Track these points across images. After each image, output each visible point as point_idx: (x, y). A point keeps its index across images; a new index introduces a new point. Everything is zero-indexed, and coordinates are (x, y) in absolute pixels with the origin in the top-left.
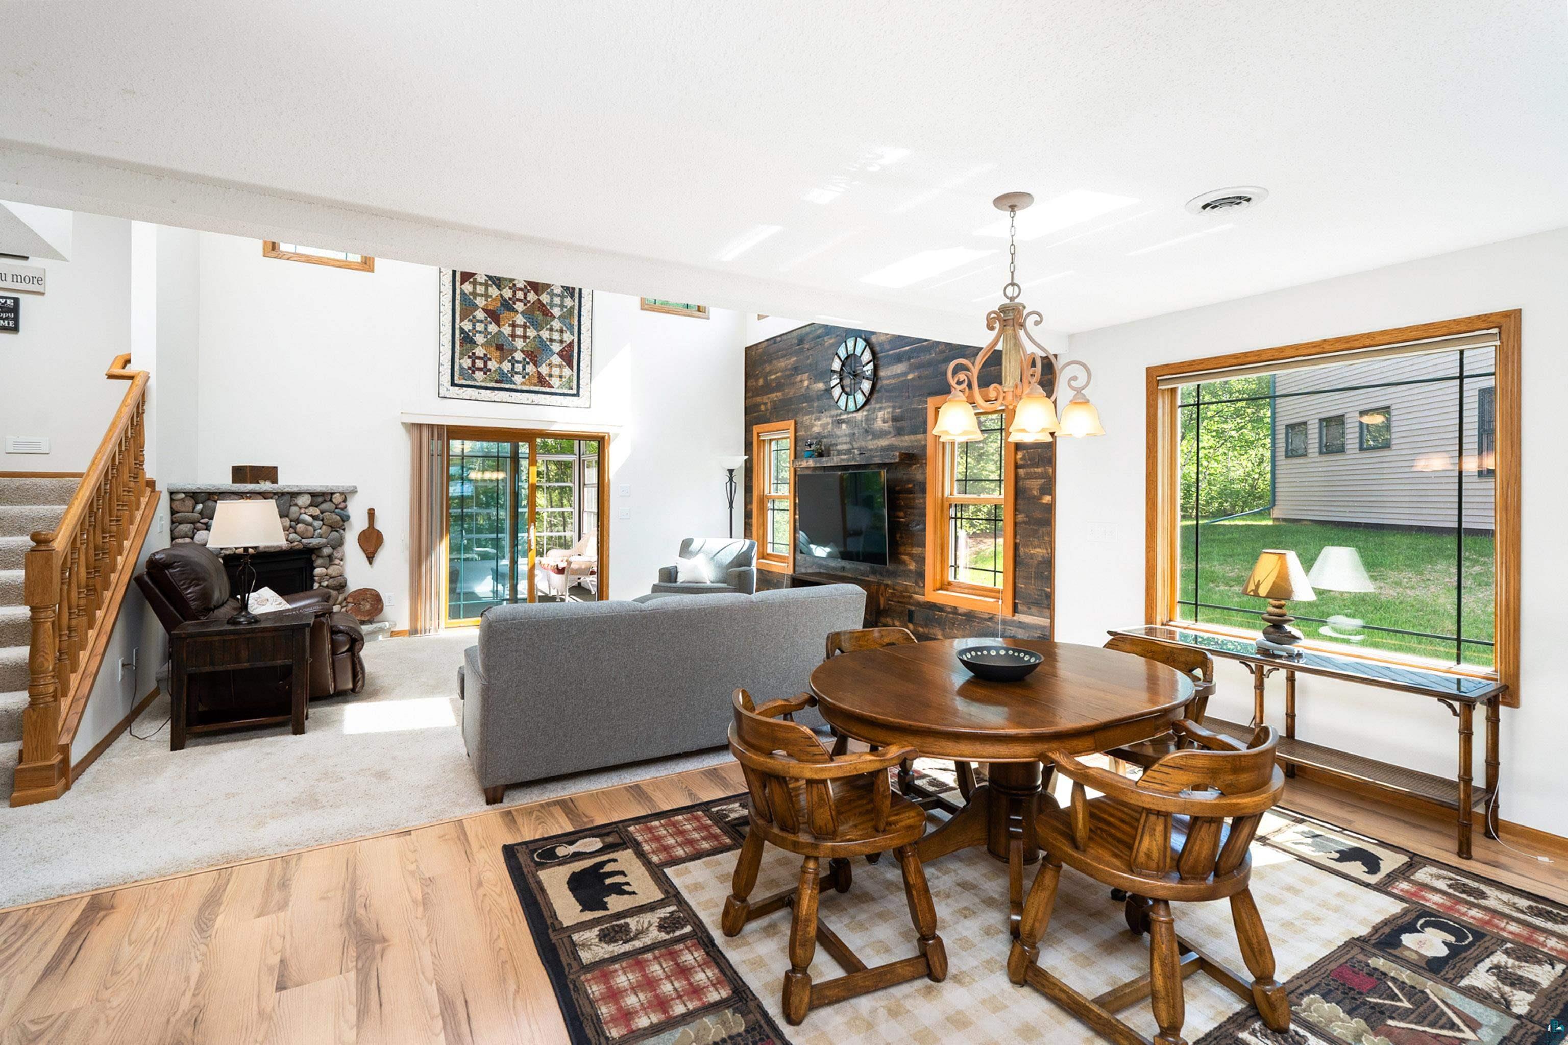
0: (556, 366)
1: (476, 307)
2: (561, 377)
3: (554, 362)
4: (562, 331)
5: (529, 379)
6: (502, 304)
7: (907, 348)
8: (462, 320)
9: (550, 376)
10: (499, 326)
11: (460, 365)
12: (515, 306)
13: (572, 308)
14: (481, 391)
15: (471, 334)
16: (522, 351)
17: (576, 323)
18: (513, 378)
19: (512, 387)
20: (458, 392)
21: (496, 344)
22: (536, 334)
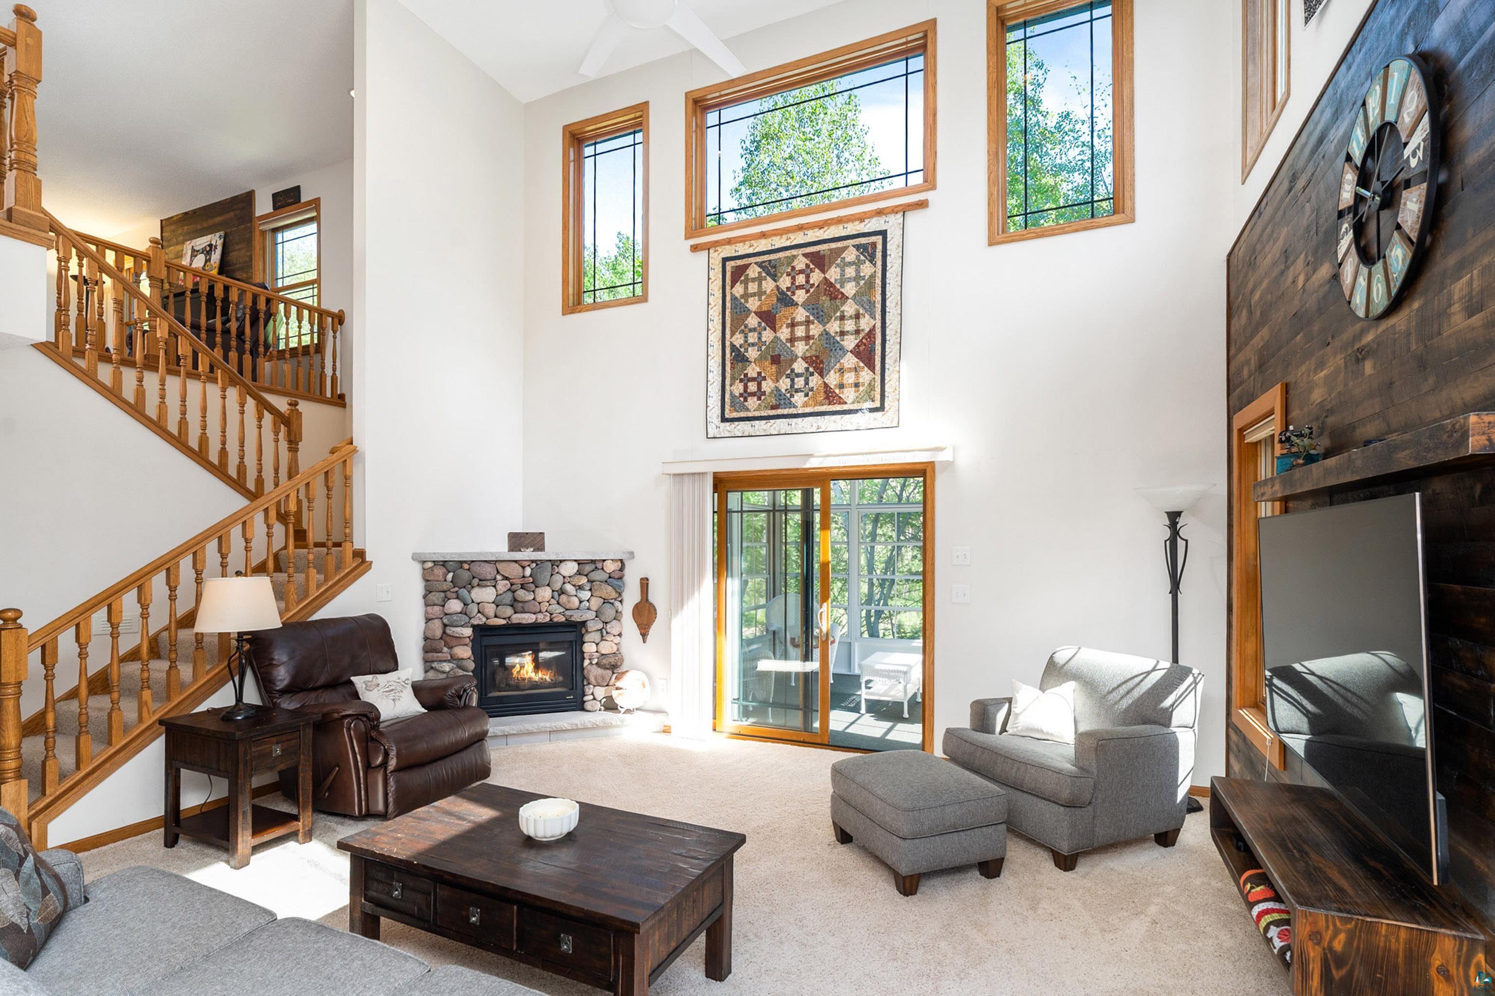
0: (850, 370)
2: (857, 385)
3: (847, 366)
4: (857, 316)
5: (814, 398)
6: (778, 300)
8: (734, 334)
9: (841, 386)
10: (775, 331)
11: (732, 394)
12: (795, 298)
14: (753, 422)
15: (743, 350)
16: (805, 359)
17: (878, 298)
18: (792, 399)
19: (793, 411)
20: (728, 428)
21: (772, 356)
22: (822, 329)
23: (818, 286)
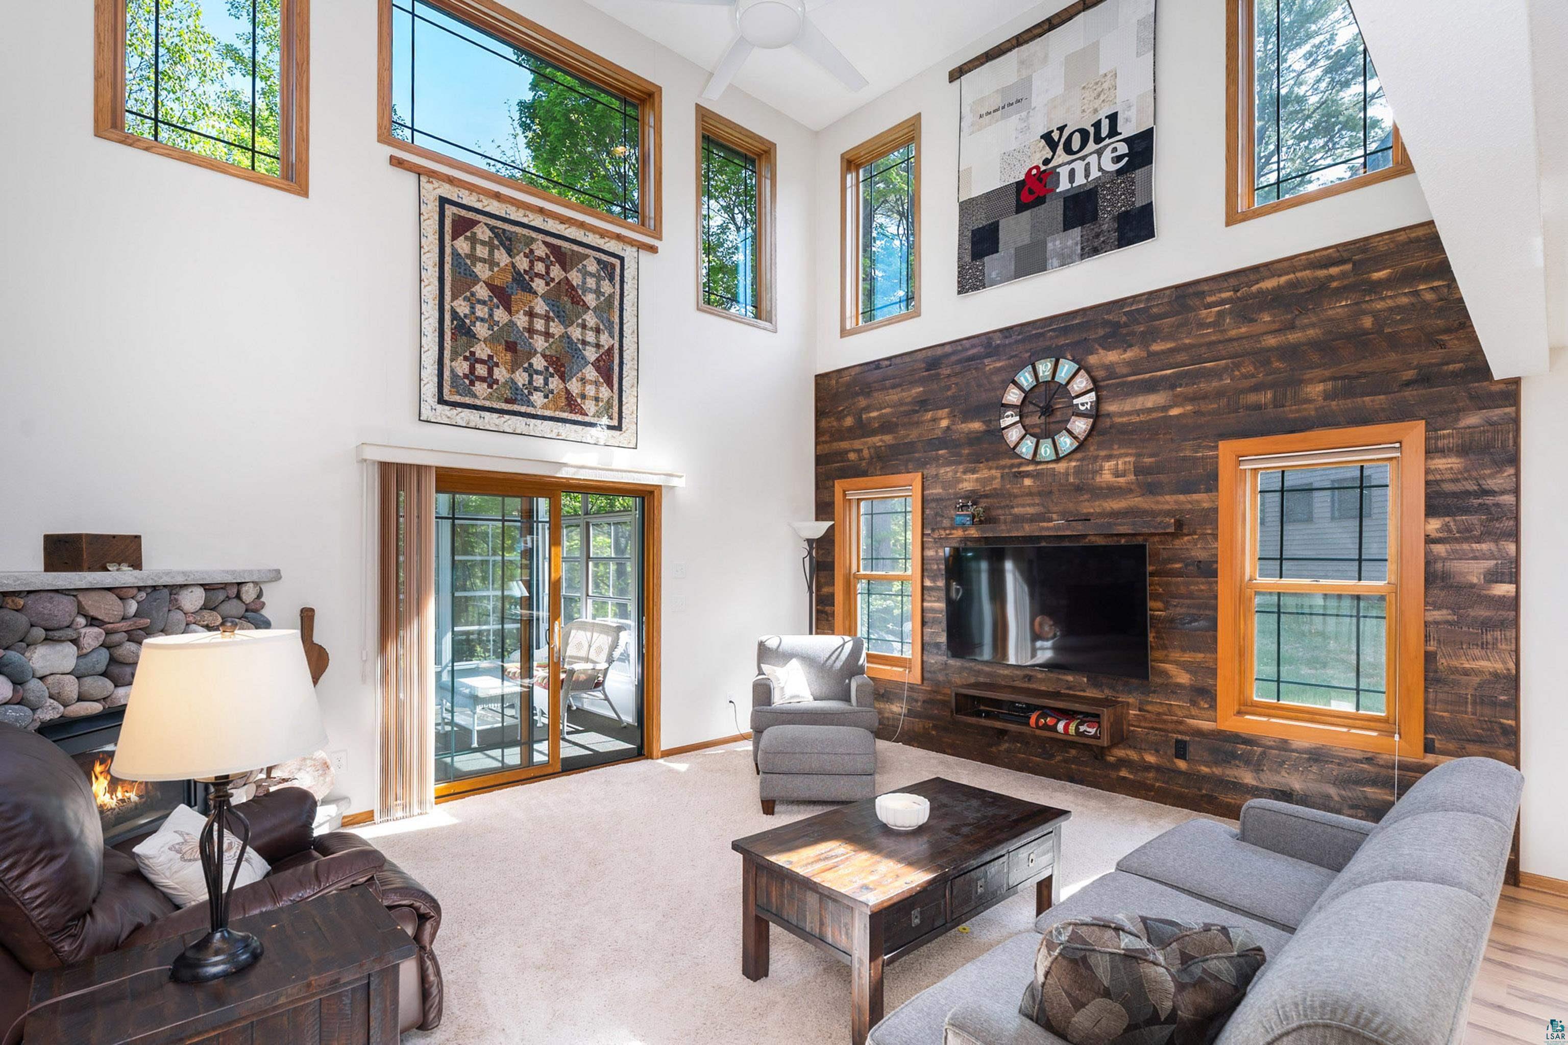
0: (591, 383)
1: (476, 280)
2: (597, 399)
3: (588, 377)
4: (597, 330)
5: (555, 401)
6: (514, 279)
7: (1169, 372)
8: (454, 297)
9: (583, 397)
10: (510, 312)
11: (452, 371)
12: (534, 285)
13: (611, 296)
14: (483, 414)
15: (467, 321)
16: (544, 356)
17: (617, 320)
18: (531, 397)
19: (530, 410)
20: (449, 414)
21: (506, 342)
22: (564, 331)
23: (559, 283)
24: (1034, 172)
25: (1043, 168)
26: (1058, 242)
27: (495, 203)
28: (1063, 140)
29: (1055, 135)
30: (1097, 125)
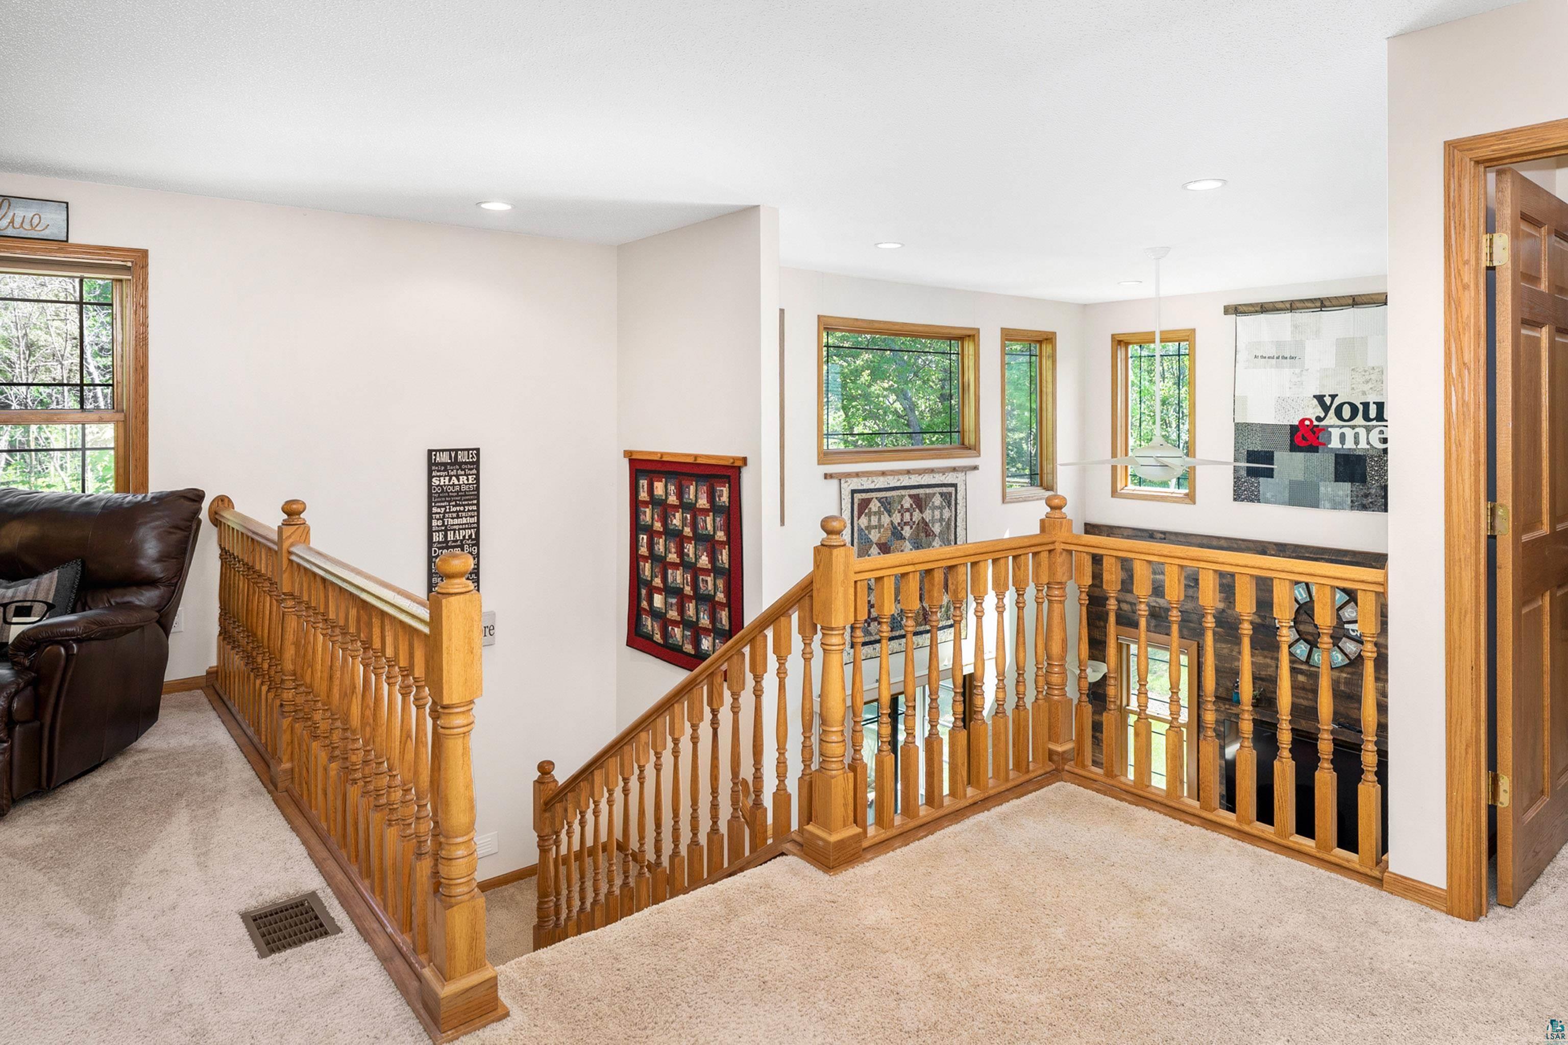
1: (871, 543)
12: (903, 532)
13: (950, 519)
23: (918, 524)
24: (1307, 423)
25: (1316, 423)
26: (1329, 489)
27: (882, 479)
28: (1334, 406)
29: (1328, 400)
30: (1366, 405)
